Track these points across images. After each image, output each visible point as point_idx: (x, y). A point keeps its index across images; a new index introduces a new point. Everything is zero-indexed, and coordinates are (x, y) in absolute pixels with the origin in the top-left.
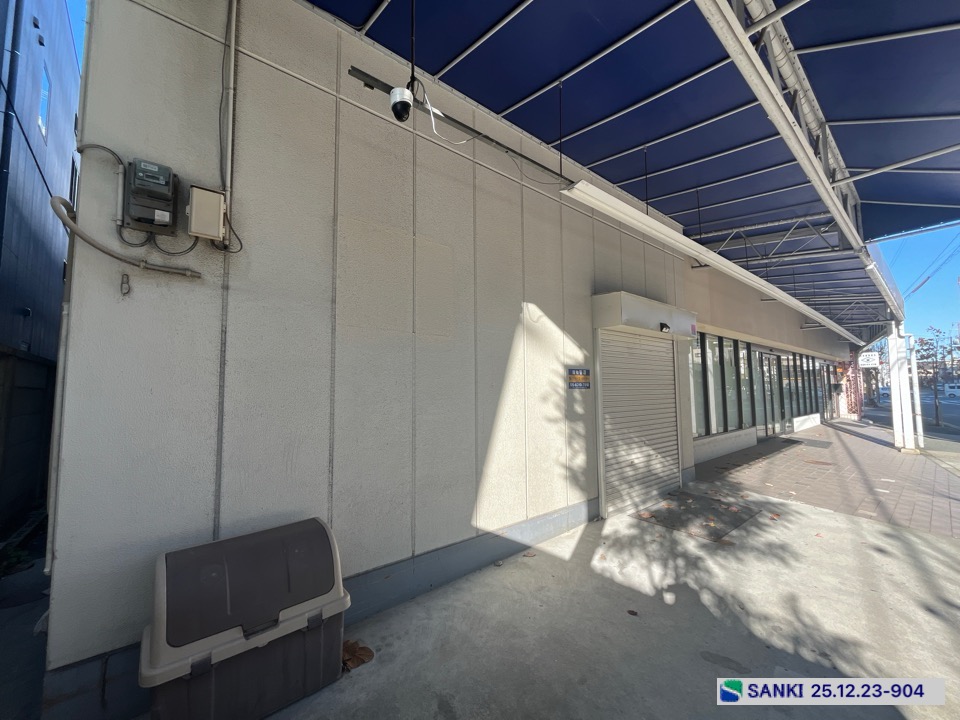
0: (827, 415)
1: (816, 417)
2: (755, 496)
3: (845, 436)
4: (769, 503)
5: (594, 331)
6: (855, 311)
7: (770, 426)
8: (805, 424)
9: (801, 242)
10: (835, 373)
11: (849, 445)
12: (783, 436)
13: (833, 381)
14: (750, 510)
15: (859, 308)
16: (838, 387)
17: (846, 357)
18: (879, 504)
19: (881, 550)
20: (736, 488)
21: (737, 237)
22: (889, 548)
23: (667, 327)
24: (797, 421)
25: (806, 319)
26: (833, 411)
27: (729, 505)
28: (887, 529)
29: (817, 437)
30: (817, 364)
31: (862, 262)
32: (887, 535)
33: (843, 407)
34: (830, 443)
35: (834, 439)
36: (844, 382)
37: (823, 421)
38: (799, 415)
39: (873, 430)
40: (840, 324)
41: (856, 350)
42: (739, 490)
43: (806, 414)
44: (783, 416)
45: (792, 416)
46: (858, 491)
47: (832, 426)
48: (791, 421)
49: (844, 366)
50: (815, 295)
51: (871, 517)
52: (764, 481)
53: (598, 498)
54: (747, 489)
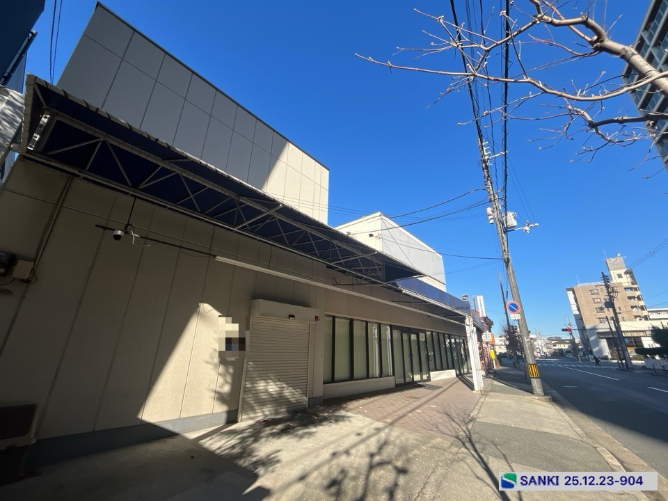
1: (452, 372)
2: (343, 413)
3: (458, 383)
4: (344, 416)
8: (442, 376)
11: (451, 389)
12: (421, 383)
14: (326, 418)
18: (403, 417)
22: (365, 433)
23: (294, 317)
24: (434, 374)
29: (439, 385)
32: (377, 429)
34: (441, 388)
37: (459, 375)
38: (436, 370)
43: (442, 369)
44: (421, 370)
45: (430, 370)
46: (405, 410)
48: (428, 374)
51: (386, 422)
52: (361, 406)
53: (237, 410)
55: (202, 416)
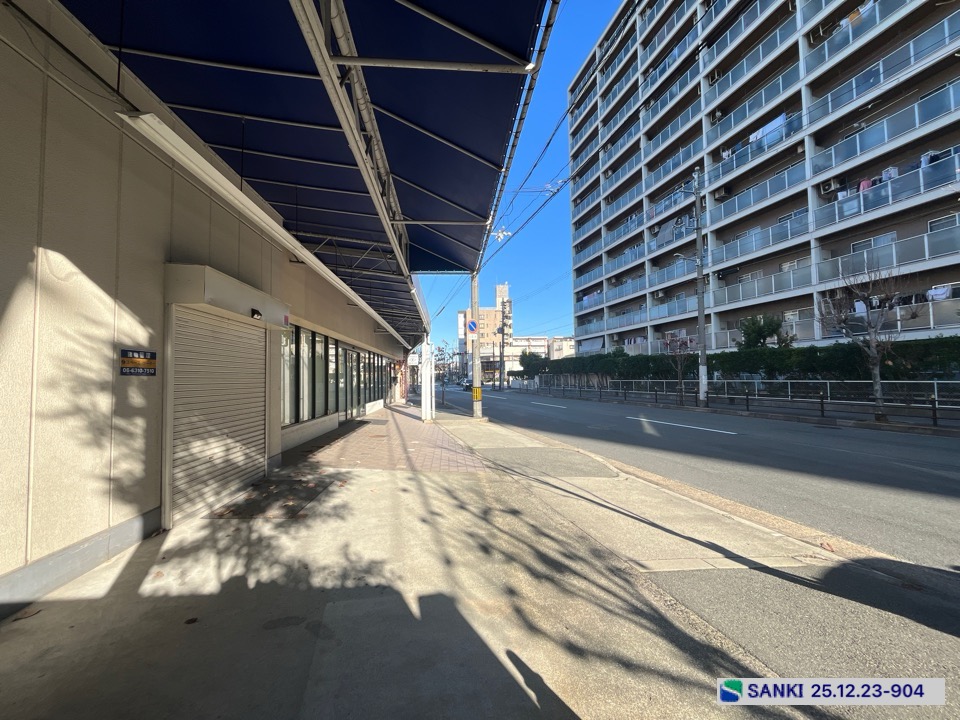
0: (388, 401)
1: (382, 401)
2: (331, 470)
3: (396, 415)
4: (339, 473)
5: (166, 307)
6: (407, 324)
7: (349, 412)
8: (374, 408)
9: (375, 262)
10: (394, 368)
11: (398, 421)
12: (359, 419)
13: (392, 375)
14: (323, 482)
15: (409, 322)
16: (395, 378)
17: (400, 357)
18: (409, 459)
19: (405, 490)
20: (316, 466)
21: (330, 243)
22: (409, 487)
23: (260, 314)
24: (369, 406)
25: (378, 326)
26: (391, 397)
27: (307, 482)
28: (410, 475)
29: (380, 418)
30: (384, 362)
31: (408, 287)
32: (410, 479)
33: (398, 393)
34: (387, 421)
35: (390, 418)
36: (399, 376)
37: (385, 406)
38: (370, 401)
39: (412, 410)
40: (397, 331)
41: (407, 352)
42: (318, 468)
43: (374, 400)
44: (359, 403)
45: (366, 402)
46: (398, 452)
47: (390, 408)
48: (364, 407)
49: (400, 363)
50: (384, 307)
51: (403, 469)
52: (339, 457)
53: (160, 507)
54: (324, 466)
55: (86, 540)
